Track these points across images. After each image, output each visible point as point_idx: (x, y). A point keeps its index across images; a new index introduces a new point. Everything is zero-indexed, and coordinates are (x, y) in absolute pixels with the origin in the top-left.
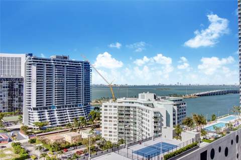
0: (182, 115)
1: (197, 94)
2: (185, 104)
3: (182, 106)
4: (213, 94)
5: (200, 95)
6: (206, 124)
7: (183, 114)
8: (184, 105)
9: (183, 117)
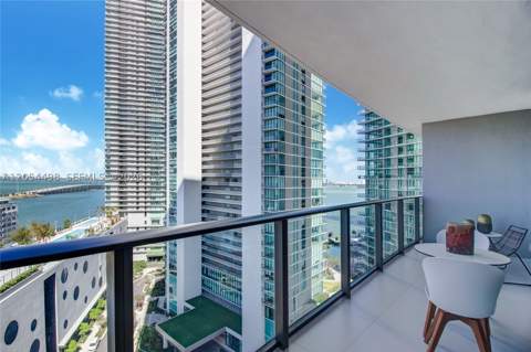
0: (7, 228)
1: (40, 191)
2: (14, 208)
3: (6, 212)
4: (68, 191)
5: (45, 193)
6: (54, 235)
7: (9, 225)
8: (12, 211)
9: (9, 230)
